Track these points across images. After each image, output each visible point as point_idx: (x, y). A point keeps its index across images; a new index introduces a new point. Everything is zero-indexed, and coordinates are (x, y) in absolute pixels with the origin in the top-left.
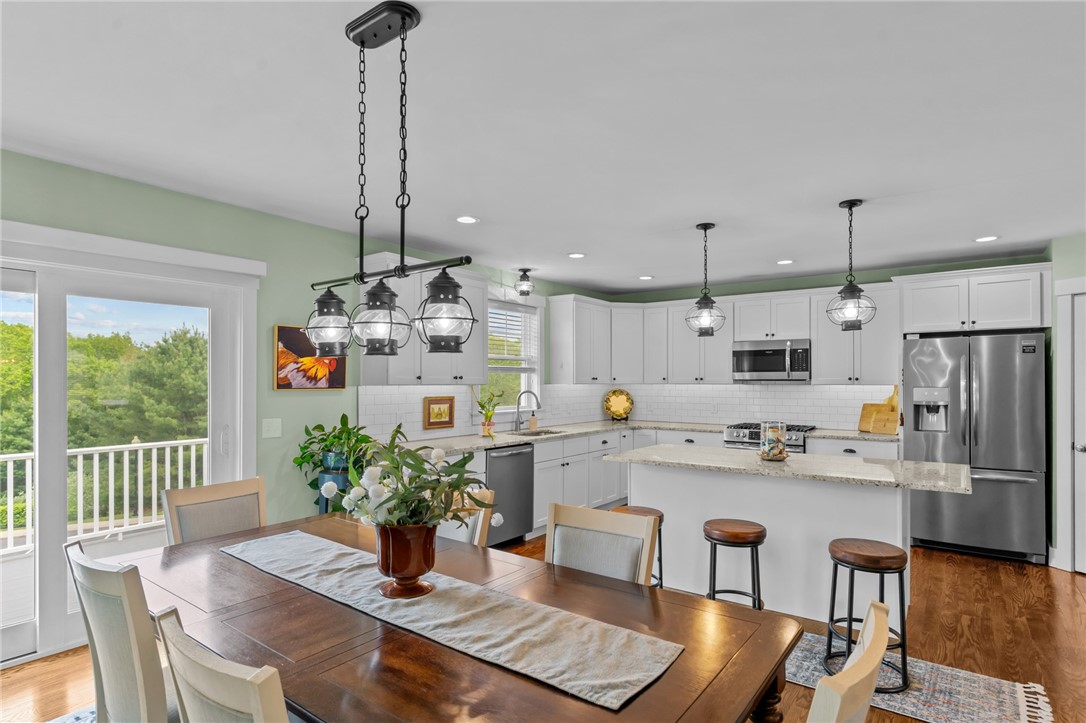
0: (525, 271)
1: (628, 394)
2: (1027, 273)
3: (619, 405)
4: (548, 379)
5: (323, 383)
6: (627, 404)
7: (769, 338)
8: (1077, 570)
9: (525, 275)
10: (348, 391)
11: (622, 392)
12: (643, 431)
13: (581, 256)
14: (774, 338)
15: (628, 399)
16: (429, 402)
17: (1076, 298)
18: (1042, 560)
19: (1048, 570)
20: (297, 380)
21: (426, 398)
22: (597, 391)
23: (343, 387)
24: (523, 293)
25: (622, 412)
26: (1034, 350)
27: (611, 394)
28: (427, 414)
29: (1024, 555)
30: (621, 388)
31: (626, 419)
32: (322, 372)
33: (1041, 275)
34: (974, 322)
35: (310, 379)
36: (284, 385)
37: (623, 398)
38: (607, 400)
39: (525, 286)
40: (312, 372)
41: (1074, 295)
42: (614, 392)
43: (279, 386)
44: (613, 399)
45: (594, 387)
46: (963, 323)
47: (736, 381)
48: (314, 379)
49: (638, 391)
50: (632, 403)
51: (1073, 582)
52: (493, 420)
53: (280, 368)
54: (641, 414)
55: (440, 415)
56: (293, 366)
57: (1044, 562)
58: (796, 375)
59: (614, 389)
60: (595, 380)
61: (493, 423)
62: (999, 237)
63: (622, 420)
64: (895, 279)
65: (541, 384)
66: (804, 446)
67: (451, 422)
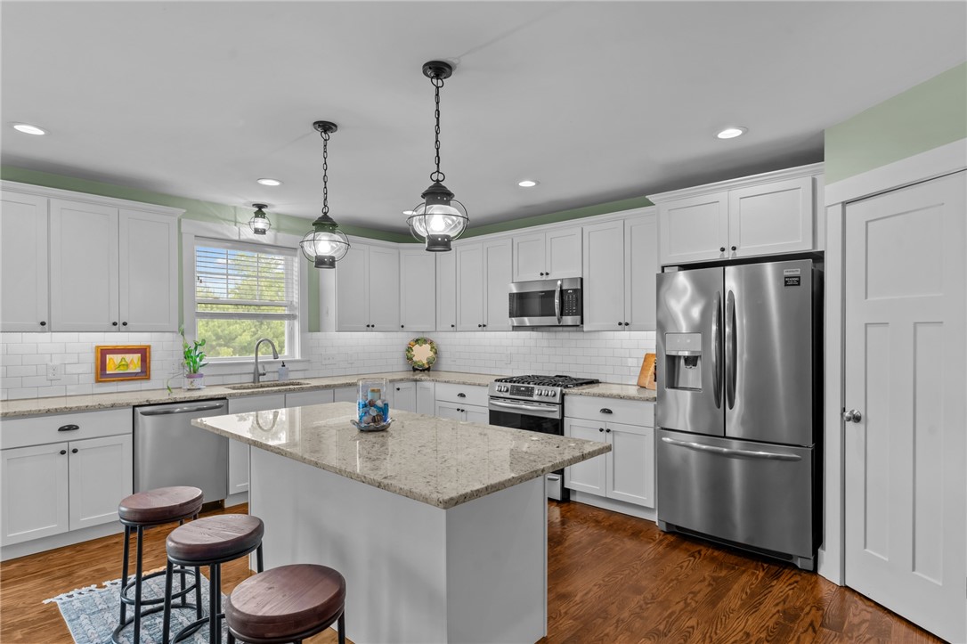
0: (260, 206)
1: (431, 343)
2: (796, 179)
3: (422, 354)
4: (314, 324)
6: (431, 354)
7: (544, 278)
8: (847, 584)
9: (260, 210)
11: (425, 341)
12: (423, 383)
13: (277, 183)
14: (550, 278)
15: (432, 348)
16: (104, 352)
17: (848, 207)
18: (810, 567)
19: (816, 582)
21: (97, 347)
22: (403, 339)
24: (257, 231)
25: (425, 362)
26: (799, 282)
27: (412, 343)
28: (102, 365)
29: (790, 557)
30: (426, 336)
31: (428, 369)
33: (814, 181)
34: (734, 249)
37: (427, 347)
38: (409, 349)
39: (260, 223)
41: (845, 204)
42: (417, 341)
44: (416, 348)
45: (401, 335)
46: (723, 250)
47: (515, 328)
49: (446, 340)
50: (436, 353)
51: (843, 599)
52: (201, 371)
54: (446, 363)
55: (124, 365)
57: (811, 568)
58: (568, 320)
59: (418, 337)
60: (370, 327)
61: (201, 376)
62: (746, 131)
63: (424, 370)
64: (651, 198)
65: (302, 331)
66: (562, 404)
67: (145, 374)
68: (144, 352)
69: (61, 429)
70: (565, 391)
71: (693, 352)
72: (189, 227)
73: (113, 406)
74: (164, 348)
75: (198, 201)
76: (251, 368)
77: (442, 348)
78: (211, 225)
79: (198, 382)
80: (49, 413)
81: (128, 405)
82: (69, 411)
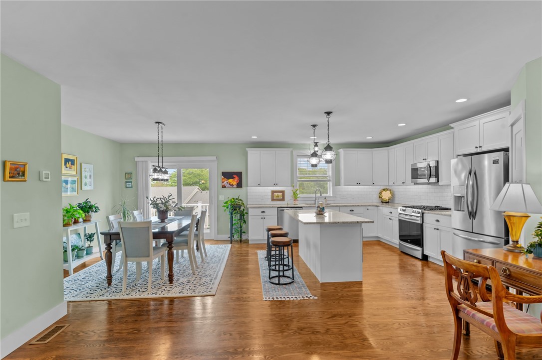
1: (390, 190)
2: (504, 113)
3: (386, 195)
4: (337, 183)
5: (235, 186)
6: (390, 195)
7: (424, 161)
9: (316, 144)
10: (244, 188)
11: (387, 190)
13: (316, 137)
15: (391, 193)
16: (273, 192)
17: (513, 127)
20: (227, 185)
22: (377, 189)
23: (241, 187)
25: (387, 199)
26: (498, 162)
27: (382, 191)
28: (273, 196)
30: (387, 187)
31: (388, 202)
32: (235, 183)
34: (480, 146)
35: (231, 185)
36: (224, 187)
37: (388, 192)
38: (380, 193)
40: (232, 183)
42: (384, 190)
43: (223, 187)
44: (384, 193)
46: (476, 147)
48: (232, 185)
50: (392, 195)
53: (223, 182)
54: (397, 200)
55: (278, 196)
56: (226, 182)
59: (384, 188)
60: (358, 184)
61: (298, 200)
62: (468, 99)
63: (386, 203)
64: (452, 125)
65: (333, 186)
66: (422, 217)
67: (283, 199)
68: (283, 192)
69: (262, 212)
70: (424, 211)
71: (461, 194)
72: (295, 153)
73: (273, 207)
74: (288, 191)
75: (297, 144)
76: (314, 199)
77: (396, 193)
78: (301, 151)
79: (297, 202)
80: (259, 207)
81: (276, 207)
82: (263, 207)
